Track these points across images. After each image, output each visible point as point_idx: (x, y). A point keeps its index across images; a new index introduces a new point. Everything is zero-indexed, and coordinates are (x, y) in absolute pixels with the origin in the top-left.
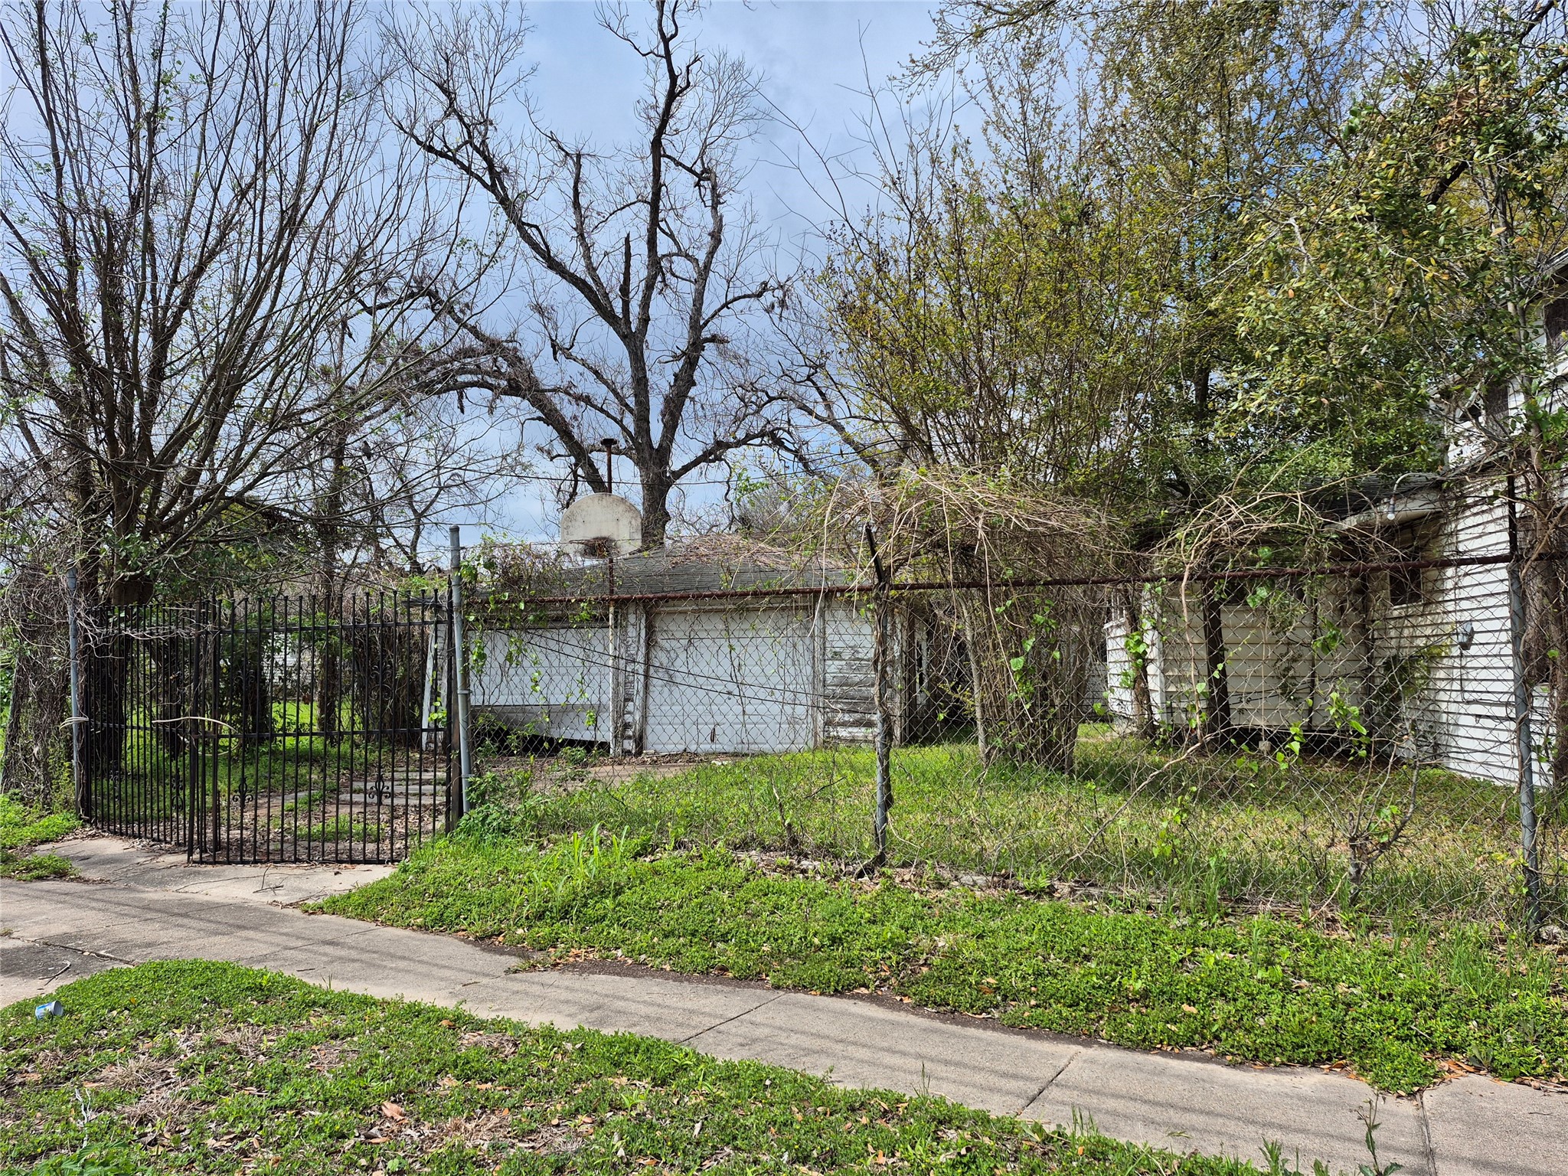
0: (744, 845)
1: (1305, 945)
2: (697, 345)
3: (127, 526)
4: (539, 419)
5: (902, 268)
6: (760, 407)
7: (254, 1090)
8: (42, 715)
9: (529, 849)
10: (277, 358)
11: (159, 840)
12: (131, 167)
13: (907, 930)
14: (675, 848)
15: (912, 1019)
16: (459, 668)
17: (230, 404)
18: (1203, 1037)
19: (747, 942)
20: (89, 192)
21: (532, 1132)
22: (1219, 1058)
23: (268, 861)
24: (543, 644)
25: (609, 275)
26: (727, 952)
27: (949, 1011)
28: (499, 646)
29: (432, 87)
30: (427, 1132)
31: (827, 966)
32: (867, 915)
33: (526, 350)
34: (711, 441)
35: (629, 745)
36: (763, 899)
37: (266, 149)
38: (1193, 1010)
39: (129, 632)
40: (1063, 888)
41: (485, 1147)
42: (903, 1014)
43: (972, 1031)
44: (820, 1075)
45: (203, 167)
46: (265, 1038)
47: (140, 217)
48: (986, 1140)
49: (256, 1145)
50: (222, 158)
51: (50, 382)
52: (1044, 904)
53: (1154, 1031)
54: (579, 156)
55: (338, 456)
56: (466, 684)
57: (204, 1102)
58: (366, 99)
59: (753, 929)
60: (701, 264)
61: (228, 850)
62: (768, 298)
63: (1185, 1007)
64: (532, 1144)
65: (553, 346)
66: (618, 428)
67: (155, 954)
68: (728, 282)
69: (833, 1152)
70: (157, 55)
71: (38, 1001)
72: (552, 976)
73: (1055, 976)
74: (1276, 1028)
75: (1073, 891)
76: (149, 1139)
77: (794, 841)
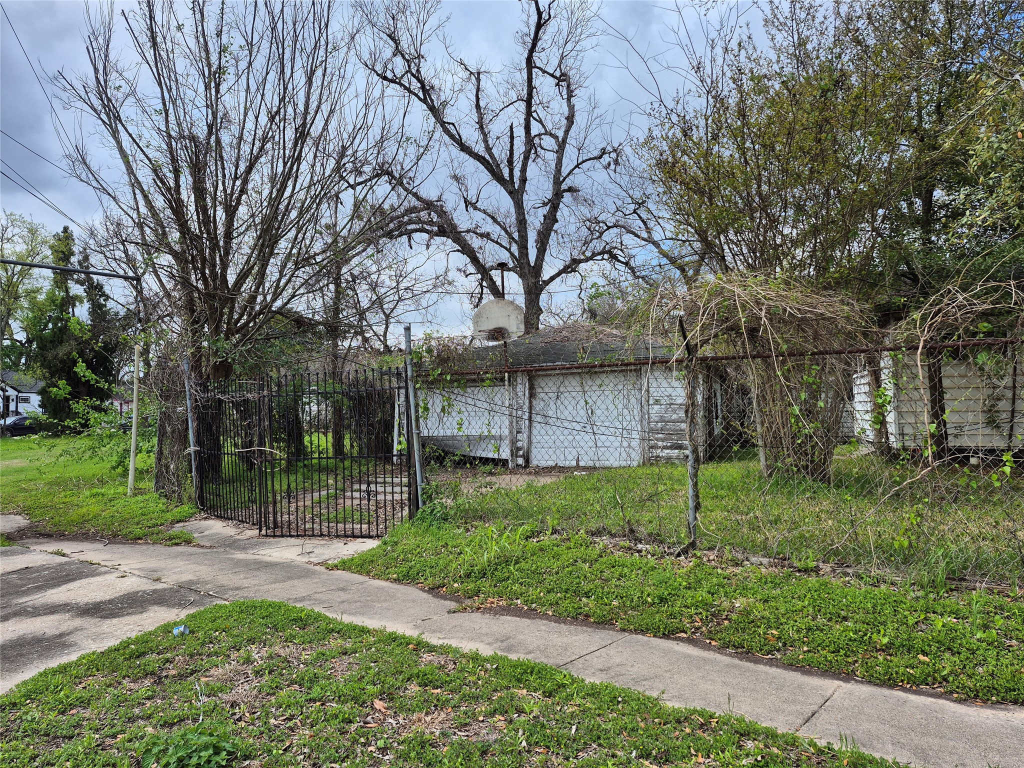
0: (598, 533)
1: (1014, 614)
2: (558, 195)
3: (217, 330)
4: (458, 251)
5: (702, 132)
6: (601, 234)
7: (297, 687)
8: (174, 446)
9: (460, 531)
10: (298, 222)
11: (243, 522)
12: (207, 107)
13: (713, 594)
14: (552, 534)
15: (718, 656)
16: (413, 417)
17: (272, 254)
18: (935, 679)
19: (602, 598)
20: (184, 125)
21: (466, 725)
22: (947, 695)
23: (305, 535)
24: (464, 400)
25: (500, 152)
26: (589, 604)
27: (745, 652)
28: (436, 402)
29: (385, 37)
30: (401, 721)
31: (657, 617)
32: (684, 583)
33: (448, 207)
34: (568, 259)
35: (521, 461)
36: (612, 570)
37: (285, 89)
38: (926, 659)
39: (220, 396)
40: (826, 568)
41: (437, 734)
42: (712, 653)
43: (761, 667)
44: (655, 694)
45: (248, 104)
46: (303, 653)
47: (213, 138)
48: (775, 750)
49: (299, 724)
50: (259, 97)
51: (168, 245)
52: (813, 580)
53: (897, 673)
54: (479, 73)
55: (337, 282)
56: (418, 427)
57: (268, 694)
58: (345, 49)
59: (606, 589)
60: (560, 139)
61: (282, 528)
62: (606, 159)
63: (921, 657)
64: (466, 734)
65: (465, 202)
66: (508, 254)
67: (239, 596)
68: (579, 150)
69: (667, 752)
70: (219, 34)
71: (176, 624)
72: (477, 616)
73: (822, 630)
74: (992, 675)
75: (834, 571)
76: (237, 717)
77: (632, 531)
